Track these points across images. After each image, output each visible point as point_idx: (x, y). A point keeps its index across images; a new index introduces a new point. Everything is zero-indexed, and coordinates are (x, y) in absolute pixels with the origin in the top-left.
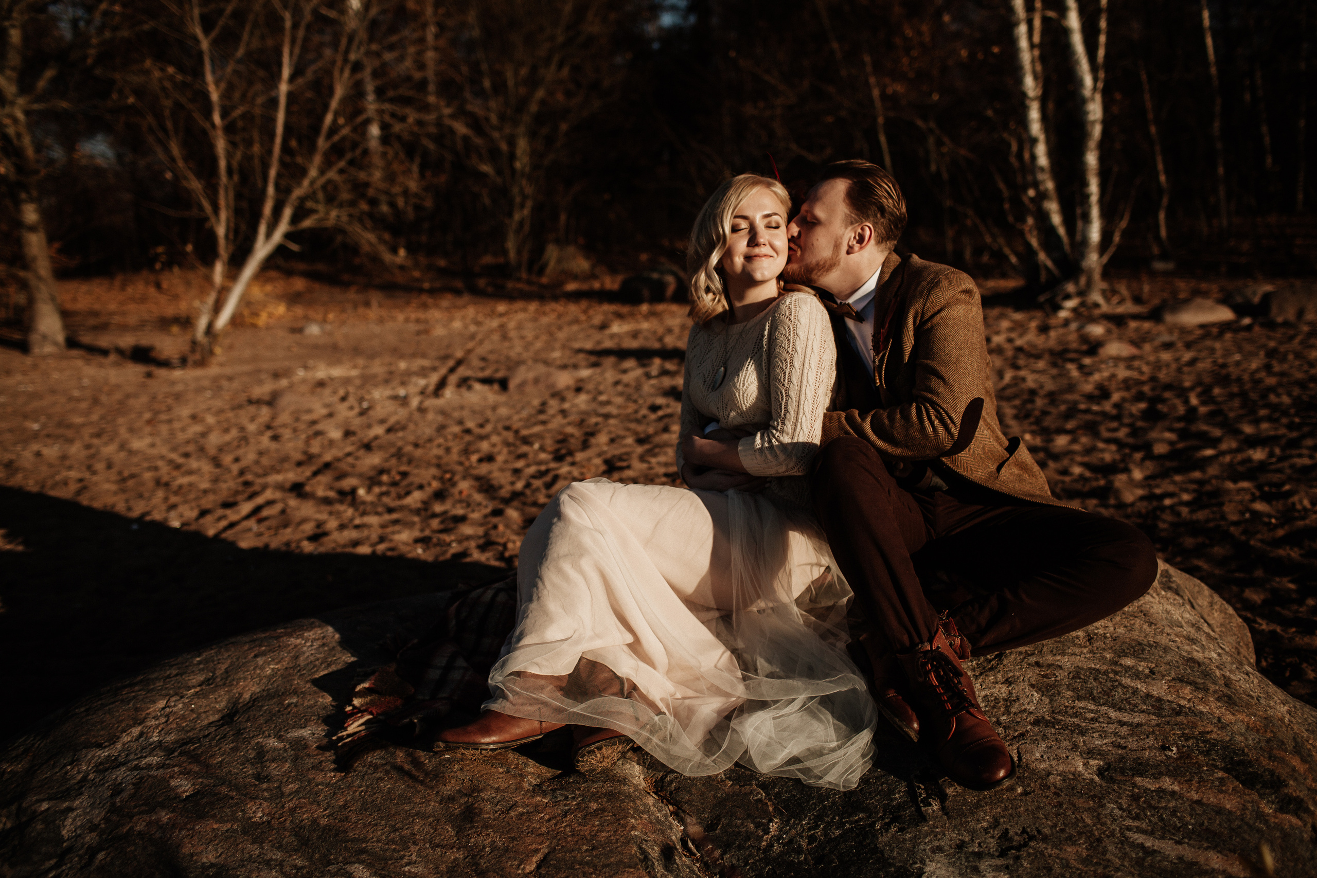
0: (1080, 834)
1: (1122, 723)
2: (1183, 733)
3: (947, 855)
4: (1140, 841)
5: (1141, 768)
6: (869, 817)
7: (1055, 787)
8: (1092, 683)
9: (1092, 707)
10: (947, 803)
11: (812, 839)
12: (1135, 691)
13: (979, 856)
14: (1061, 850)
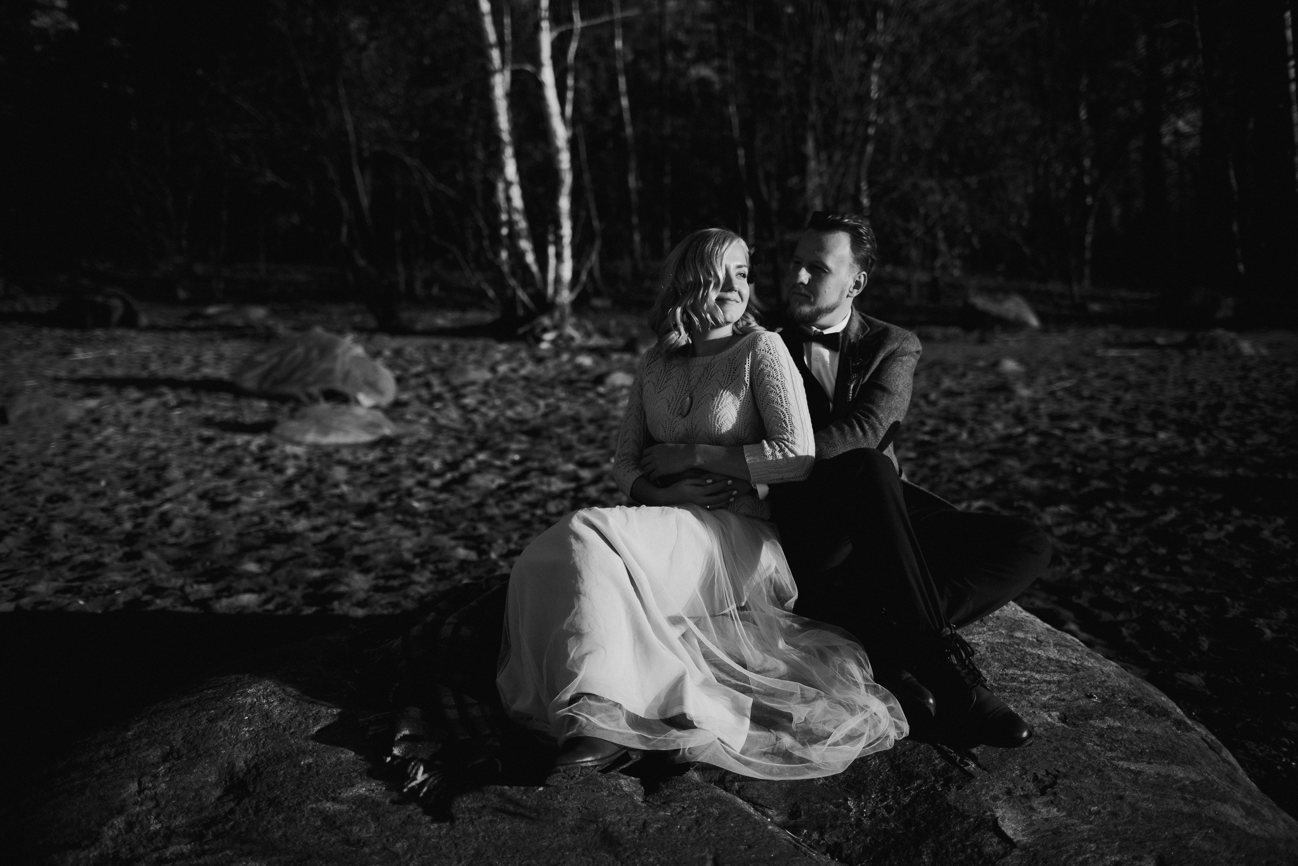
0: (1086, 768)
1: (1049, 683)
2: (1091, 684)
3: (1005, 801)
4: (1125, 766)
5: (1087, 715)
6: (925, 782)
7: (1045, 737)
8: (1008, 655)
9: (1019, 672)
10: (979, 761)
11: (888, 809)
12: (1039, 657)
13: (1027, 797)
14: (1081, 782)
